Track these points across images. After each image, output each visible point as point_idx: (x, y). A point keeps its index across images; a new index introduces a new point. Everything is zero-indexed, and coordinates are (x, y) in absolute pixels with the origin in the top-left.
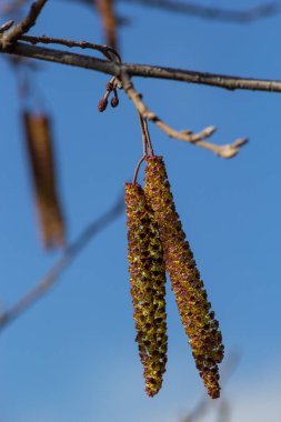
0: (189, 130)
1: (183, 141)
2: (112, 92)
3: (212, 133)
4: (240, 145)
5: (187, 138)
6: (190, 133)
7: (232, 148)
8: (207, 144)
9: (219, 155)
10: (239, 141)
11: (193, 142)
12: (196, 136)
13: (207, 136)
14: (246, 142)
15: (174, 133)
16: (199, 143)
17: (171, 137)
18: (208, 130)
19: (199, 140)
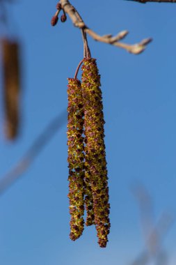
0: (109, 35)
1: (105, 42)
2: (62, 11)
3: (125, 35)
4: (146, 44)
5: (107, 40)
6: (110, 37)
7: (140, 46)
8: (122, 44)
9: (130, 52)
10: (145, 40)
11: (112, 43)
12: (113, 39)
13: (122, 38)
14: (150, 41)
15: (98, 37)
16: (116, 44)
17: (96, 40)
18: (122, 33)
19: (116, 41)
